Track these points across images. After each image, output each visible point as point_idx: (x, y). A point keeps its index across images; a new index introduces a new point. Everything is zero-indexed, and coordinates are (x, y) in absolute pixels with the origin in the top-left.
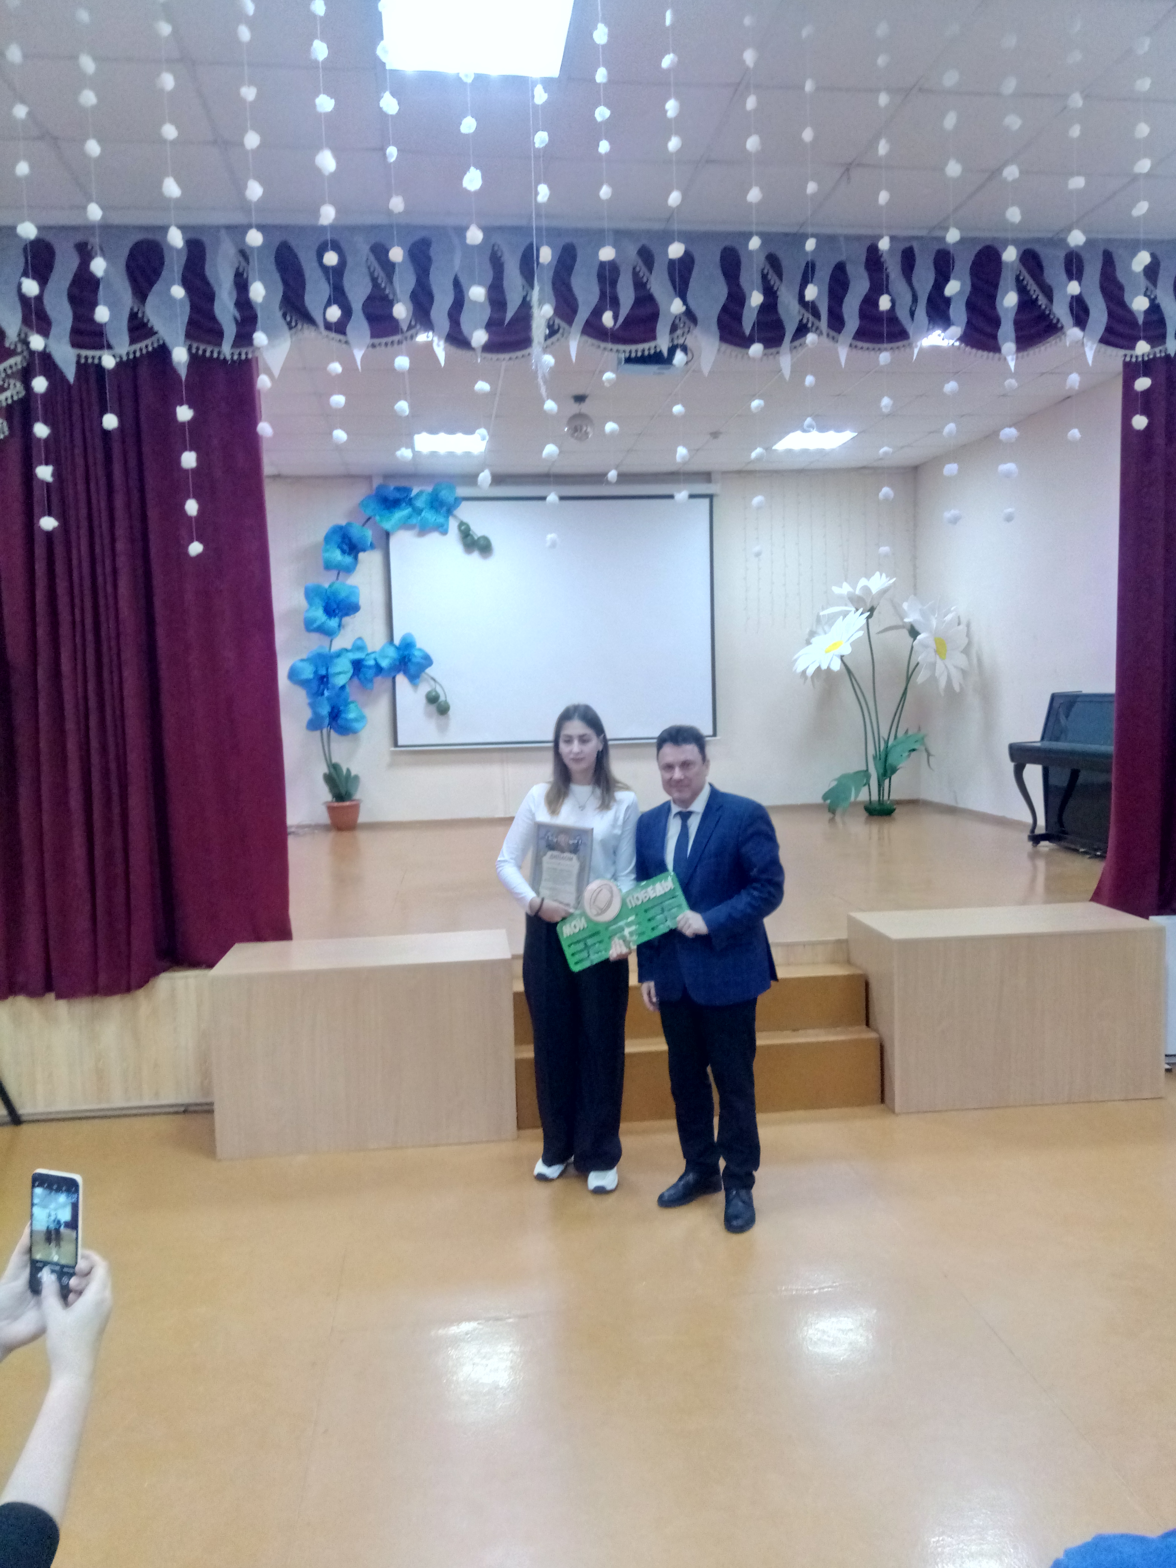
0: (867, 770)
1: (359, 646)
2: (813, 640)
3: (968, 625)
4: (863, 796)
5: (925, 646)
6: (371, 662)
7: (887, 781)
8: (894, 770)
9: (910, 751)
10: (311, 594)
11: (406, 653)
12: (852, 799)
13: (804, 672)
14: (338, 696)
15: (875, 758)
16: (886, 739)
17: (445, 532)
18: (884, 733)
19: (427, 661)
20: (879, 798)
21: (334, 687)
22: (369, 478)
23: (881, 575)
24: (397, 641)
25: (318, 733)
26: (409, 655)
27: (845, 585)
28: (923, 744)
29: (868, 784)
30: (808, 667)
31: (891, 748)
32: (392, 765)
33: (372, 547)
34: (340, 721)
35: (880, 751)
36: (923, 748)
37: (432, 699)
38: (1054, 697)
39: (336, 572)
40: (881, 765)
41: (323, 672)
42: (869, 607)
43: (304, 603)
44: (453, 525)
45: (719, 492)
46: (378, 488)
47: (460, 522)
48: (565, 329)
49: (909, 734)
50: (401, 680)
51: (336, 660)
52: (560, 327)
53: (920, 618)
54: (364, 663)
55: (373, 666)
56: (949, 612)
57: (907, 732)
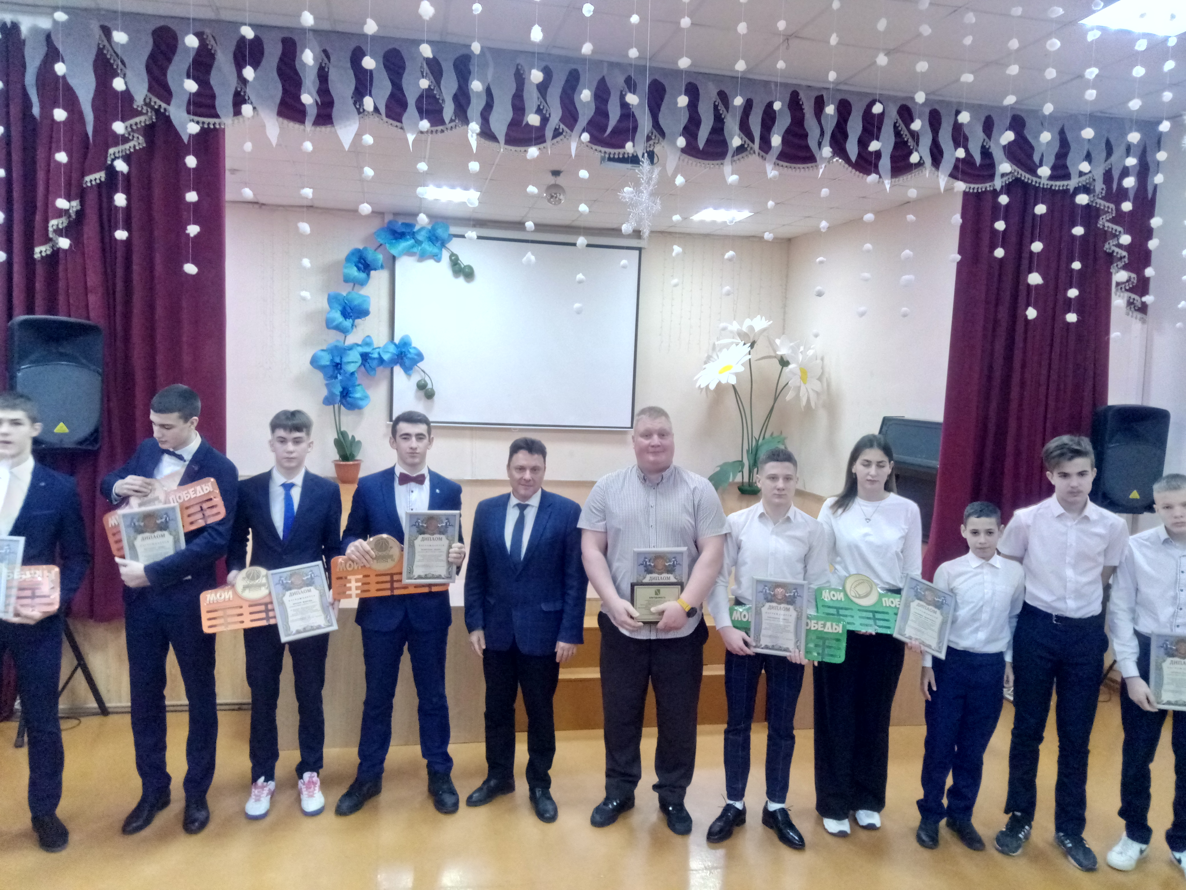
0: (742, 460)
1: (367, 342)
2: (709, 364)
4: (738, 479)
5: (794, 374)
6: (376, 355)
10: (332, 299)
11: (403, 350)
12: (731, 481)
14: (348, 379)
15: (748, 451)
16: (757, 438)
18: (756, 433)
19: (420, 357)
20: (749, 481)
21: (346, 373)
22: (382, 214)
23: (761, 318)
24: (397, 340)
25: (332, 406)
26: (405, 352)
27: (735, 323)
29: (742, 471)
30: (709, 384)
31: (762, 445)
33: (382, 267)
34: (348, 399)
35: (752, 447)
37: (422, 386)
38: (885, 419)
39: (352, 285)
41: (338, 360)
42: (751, 341)
43: (326, 306)
45: (646, 247)
46: (389, 223)
47: (451, 253)
48: (567, 132)
49: (774, 436)
50: (398, 370)
51: (348, 352)
52: (563, 131)
53: (790, 353)
54: (370, 355)
55: (377, 358)
56: (810, 348)
57: (772, 434)
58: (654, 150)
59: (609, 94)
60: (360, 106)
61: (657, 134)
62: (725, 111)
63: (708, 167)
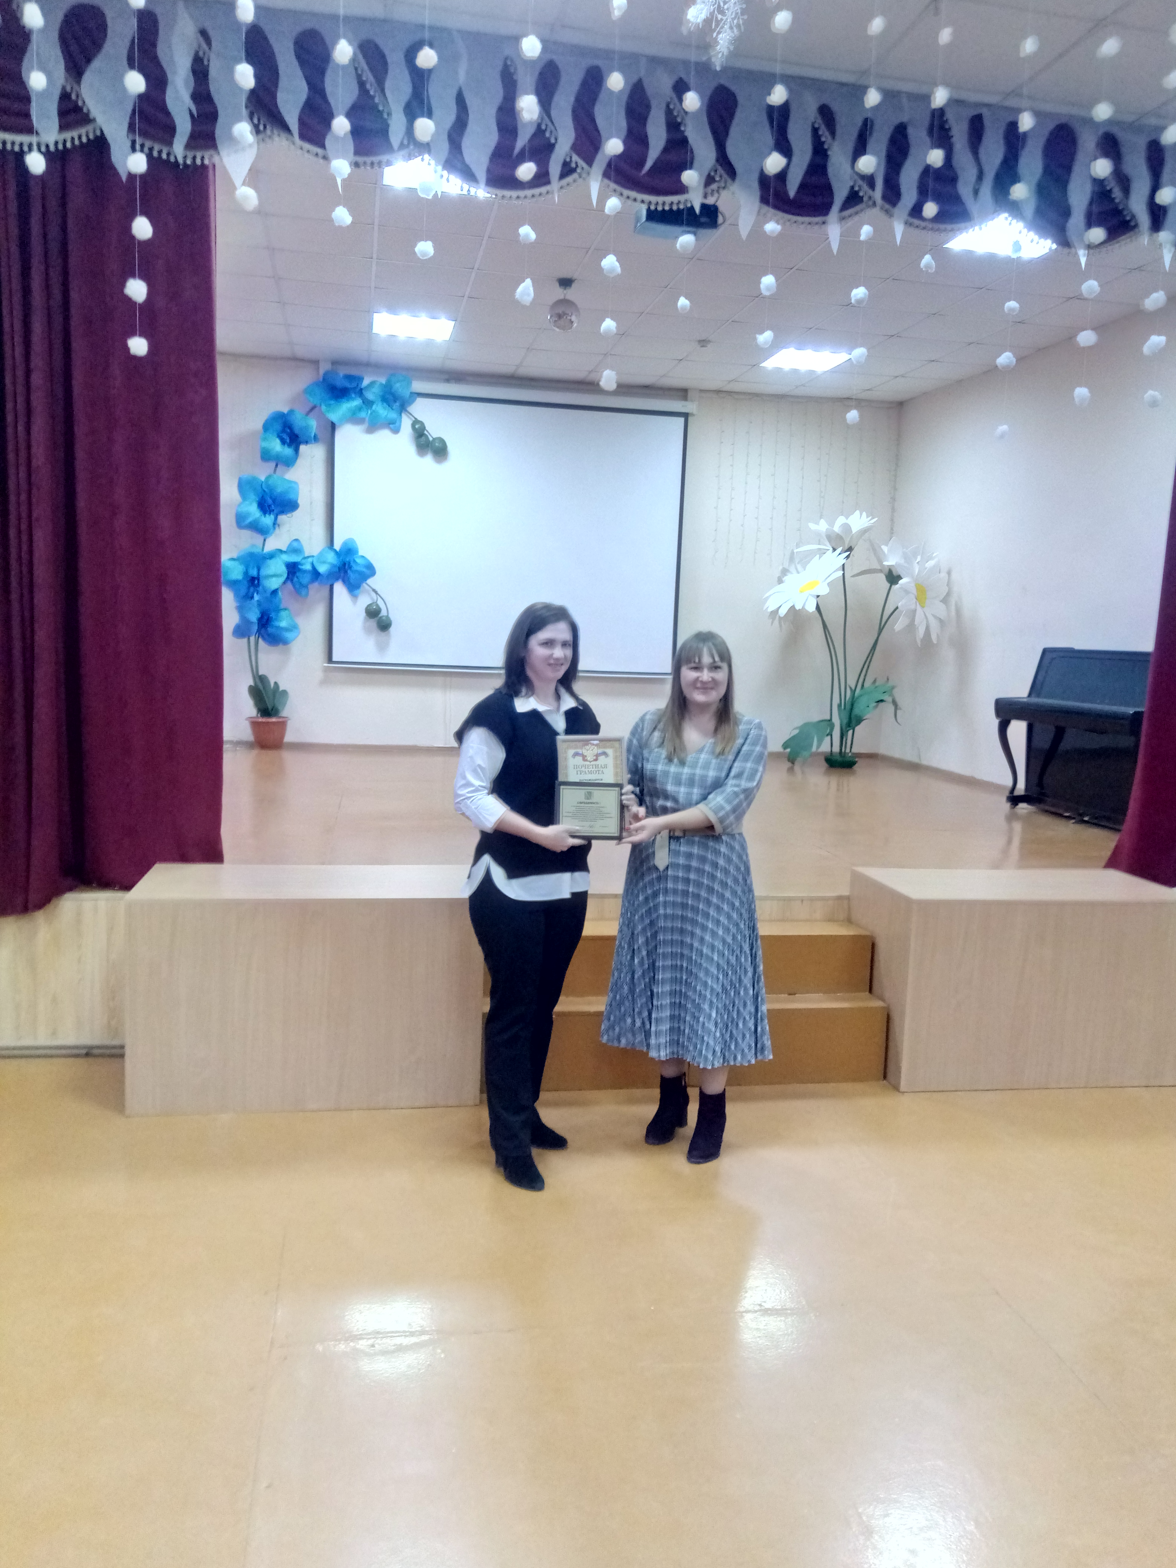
0: (830, 720)
1: (295, 548)
2: (785, 578)
3: (949, 573)
4: (825, 747)
5: (907, 592)
6: (308, 567)
7: (850, 732)
8: (859, 721)
9: (878, 702)
10: (245, 486)
11: (348, 559)
12: (814, 749)
13: (775, 612)
14: (269, 600)
15: (839, 706)
16: (853, 688)
17: (396, 431)
18: (852, 682)
19: (370, 570)
20: (841, 750)
21: (265, 592)
22: (315, 363)
23: (861, 515)
24: (337, 546)
25: (245, 640)
26: (350, 562)
27: (822, 521)
28: (891, 695)
29: (830, 734)
30: (779, 607)
31: (857, 698)
32: (325, 682)
33: (316, 439)
34: (270, 630)
35: (845, 700)
36: (890, 699)
37: (373, 613)
38: (1045, 651)
39: (274, 464)
40: (845, 713)
41: (253, 572)
42: (846, 547)
43: (237, 496)
44: (406, 423)
45: (695, 412)
46: (326, 374)
47: (414, 419)
48: (583, 168)
49: (877, 684)
50: (339, 589)
51: (268, 561)
52: (577, 166)
53: (902, 561)
54: (300, 567)
55: (309, 571)
56: (931, 558)
57: (875, 681)
58: (719, 204)
59: (648, 107)
60: (259, 120)
61: (722, 172)
62: (829, 138)
63: (802, 226)
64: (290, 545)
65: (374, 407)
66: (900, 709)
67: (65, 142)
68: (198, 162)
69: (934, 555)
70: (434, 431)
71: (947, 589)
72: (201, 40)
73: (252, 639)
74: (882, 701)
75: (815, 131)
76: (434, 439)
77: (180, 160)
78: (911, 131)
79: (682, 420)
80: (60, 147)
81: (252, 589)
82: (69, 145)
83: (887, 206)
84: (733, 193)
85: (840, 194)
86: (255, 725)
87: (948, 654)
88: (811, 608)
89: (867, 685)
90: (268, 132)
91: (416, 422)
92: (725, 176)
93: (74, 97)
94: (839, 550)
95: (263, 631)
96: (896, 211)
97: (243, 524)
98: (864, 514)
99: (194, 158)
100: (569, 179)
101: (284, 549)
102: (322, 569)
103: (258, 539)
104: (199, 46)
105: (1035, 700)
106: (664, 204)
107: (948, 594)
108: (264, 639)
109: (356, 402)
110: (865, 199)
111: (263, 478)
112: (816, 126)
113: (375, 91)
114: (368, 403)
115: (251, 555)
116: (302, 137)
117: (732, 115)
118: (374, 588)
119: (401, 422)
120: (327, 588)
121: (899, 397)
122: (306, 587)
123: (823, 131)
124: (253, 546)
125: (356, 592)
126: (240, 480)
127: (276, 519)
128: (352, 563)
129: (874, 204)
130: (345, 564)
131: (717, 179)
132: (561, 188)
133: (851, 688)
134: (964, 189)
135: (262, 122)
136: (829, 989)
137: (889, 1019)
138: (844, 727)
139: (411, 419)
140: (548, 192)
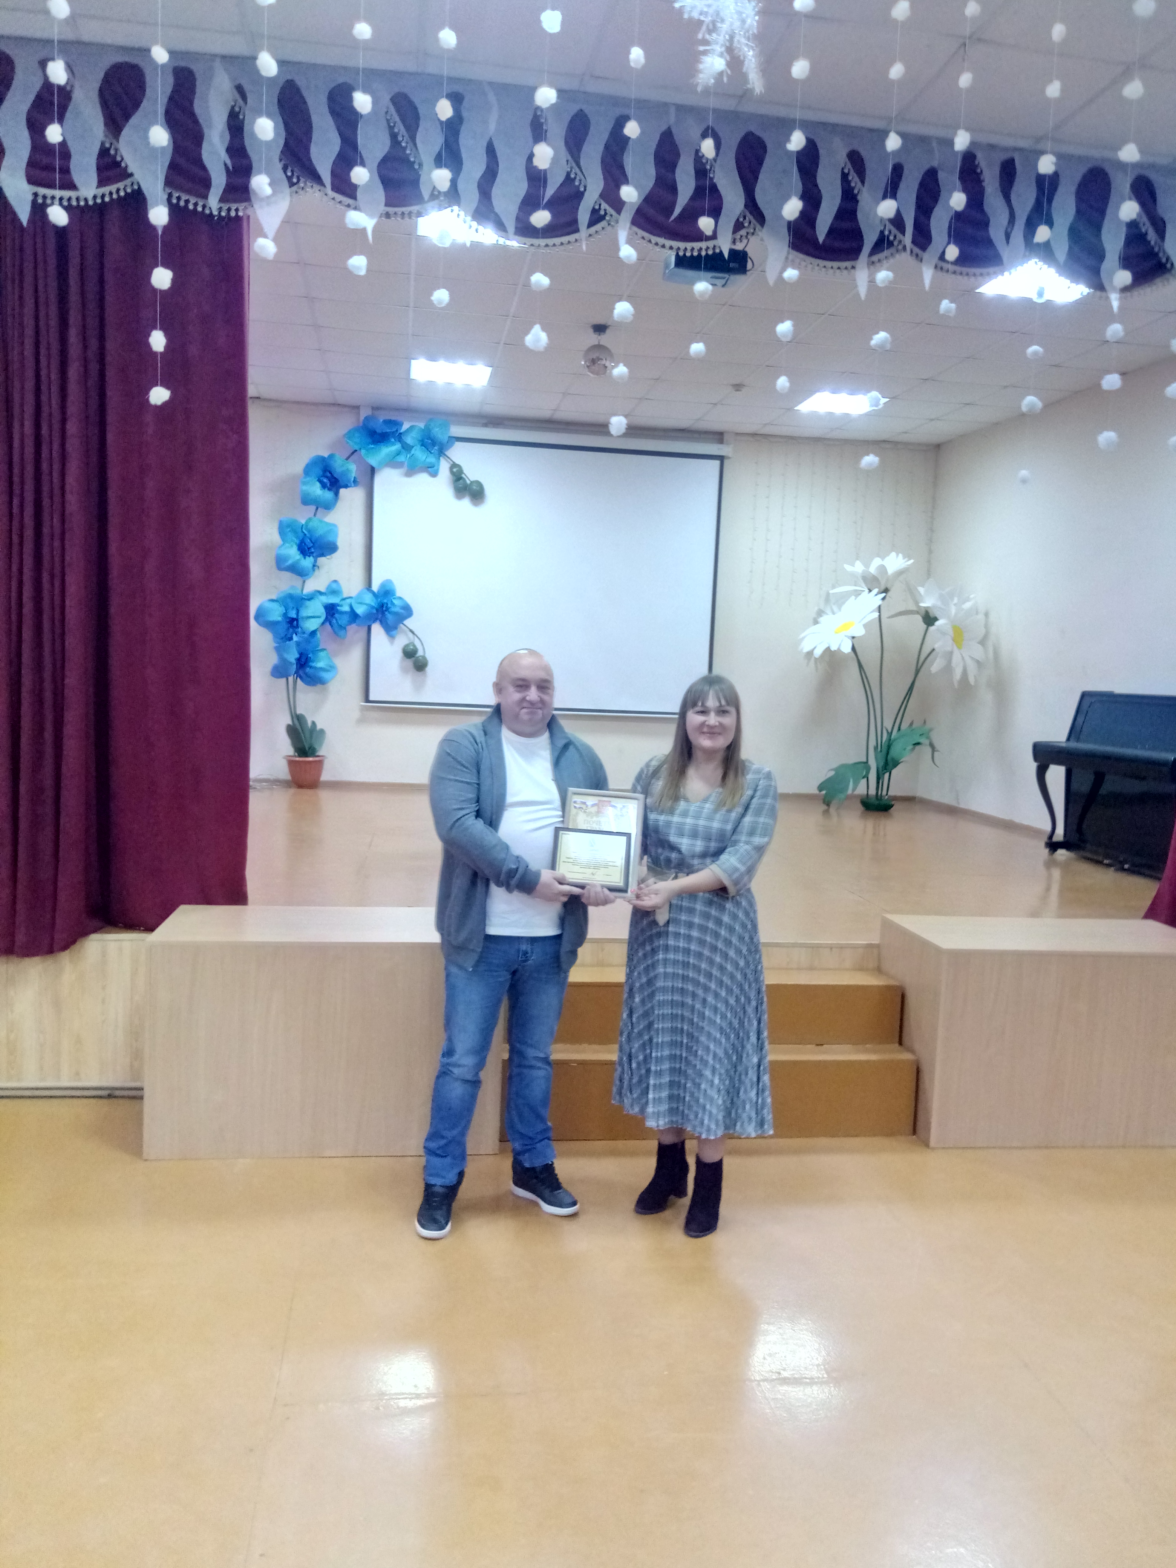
0: (867, 762)
1: (334, 589)
2: (821, 619)
3: (987, 615)
4: (861, 790)
5: (944, 634)
6: (346, 608)
7: (887, 775)
8: (896, 764)
9: (915, 744)
10: (285, 529)
11: (385, 601)
12: (850, 792)
13: (810, 654)
14: (308, 641)
15: (876, 748)
16: (890, 730)
18: (888, 724)
19: (407, 611)
20: (877, 793)
21: (304, 633)
22: (356, 408)
23: (897, 555)
24: (375, 587)
25: (284, 680)
26: (387, 604)
27: (858, 563)
28: (928, 738)
29: (866, 777)
30: (815, 648)
31: (895, 740)
32: (361, 721)
33: (355, 483)
34: (308, 670)
35: (882, 742)
36: (927, 742)
37: (409, 653)
38: (1084, 695)
39: (315, 508)
40: (882, 756)
41: (293, 614)
42: (883, 588)
43: (276, 538)
44: (444, 467)
45: (730, 455)
46: (366, 418)
47: (452, 463)
48: (611, 215)
49: (914, 726)
50: (377, 630)
51: (308, 603)
52: (606, 214)
53: (939, 604)
54: (338, 608)
55: (346, 612)
56: (968, 600)
57: (911, 724)
58: (747, 249)
59: (678, 155)
60: (292, 171)
61: (751, 218)
62: (859, 184)
63: (831, 271)
64: (329, 587)
65: (413, 452)
66: (938, 751)
67: (103, 196)
68: (233, 214)
69: (972, 596)
70: (471, 474)
71: (983, 631)
72: (238, 96)
73: (291, 679)
74: (918, 744)
75: (844, 176)
76: (472, 482)
77: (215, 213)
78: (941, 176)
79: (717, 463)
80: (99, 201)
81: (291, 630)
82: (107, 199)
83: (916, 250)
84: (762, 240)
85: (870, 239)
86: (291, 763)
87: (986, 696)
88: (847, 649)
89: (904, 726)
90: (302, 185)
91: (454, 465)
92: (753, 221)
93: (112, 152)
94: (876, 591)
95: (301, 672)
96: (926, 256)
97: (283, 566)
98: (900, 555)
99: (229, 210)
100: (598, 227)
101: (323, 590)
102: (360, 610)
103: (296, 581)
104: (236, 101)
105: (1073, 745)
106: (693, 249)
107: (986, 637)
108: (301, 678)
109: (396, 447)
110: (896, 243)
111: (303, 522)
112: (846, 171)
113: (407, 143)
114: (407, 448)
115: (291, 597)
116: (335, 188)
117: (760, 163)
118: (411, 628)
119: (439, 465)
120: (366, 628)
121: (935, 440)
122: (342, 628)
123: (853, 178)
124: (293, 587)
125: (394, 632)
126: (281, 523)
127: (315, 561)
128: (389, 605)
129: (905, 248)
130: (382, 606)
131: (746, 224)
132: (590, 235)
133: (887, 730)
134: (996, 232)
135: (295, 174)
136: (858, 1040)
137: (918, 1071)
138: (880, 769)
139: (449, 463)
140: (576, 240)
